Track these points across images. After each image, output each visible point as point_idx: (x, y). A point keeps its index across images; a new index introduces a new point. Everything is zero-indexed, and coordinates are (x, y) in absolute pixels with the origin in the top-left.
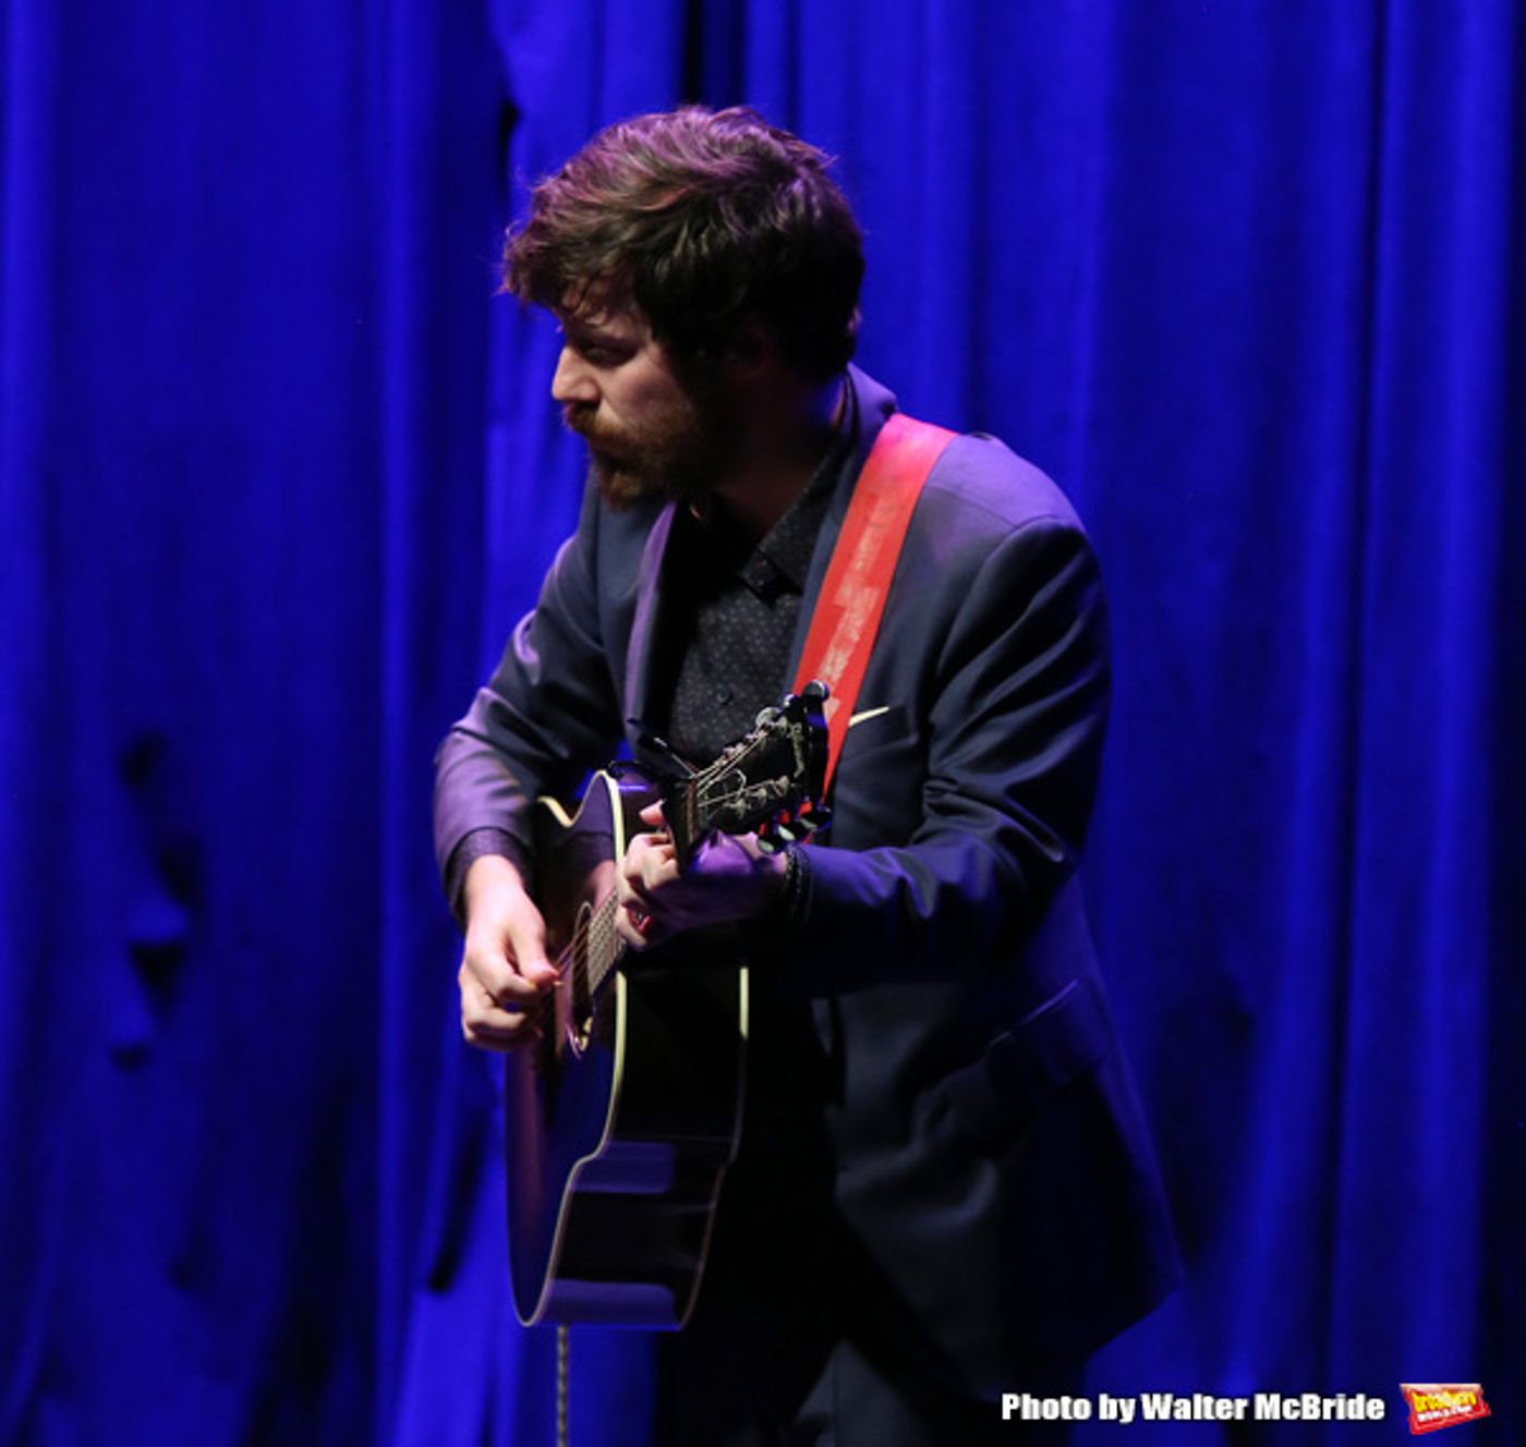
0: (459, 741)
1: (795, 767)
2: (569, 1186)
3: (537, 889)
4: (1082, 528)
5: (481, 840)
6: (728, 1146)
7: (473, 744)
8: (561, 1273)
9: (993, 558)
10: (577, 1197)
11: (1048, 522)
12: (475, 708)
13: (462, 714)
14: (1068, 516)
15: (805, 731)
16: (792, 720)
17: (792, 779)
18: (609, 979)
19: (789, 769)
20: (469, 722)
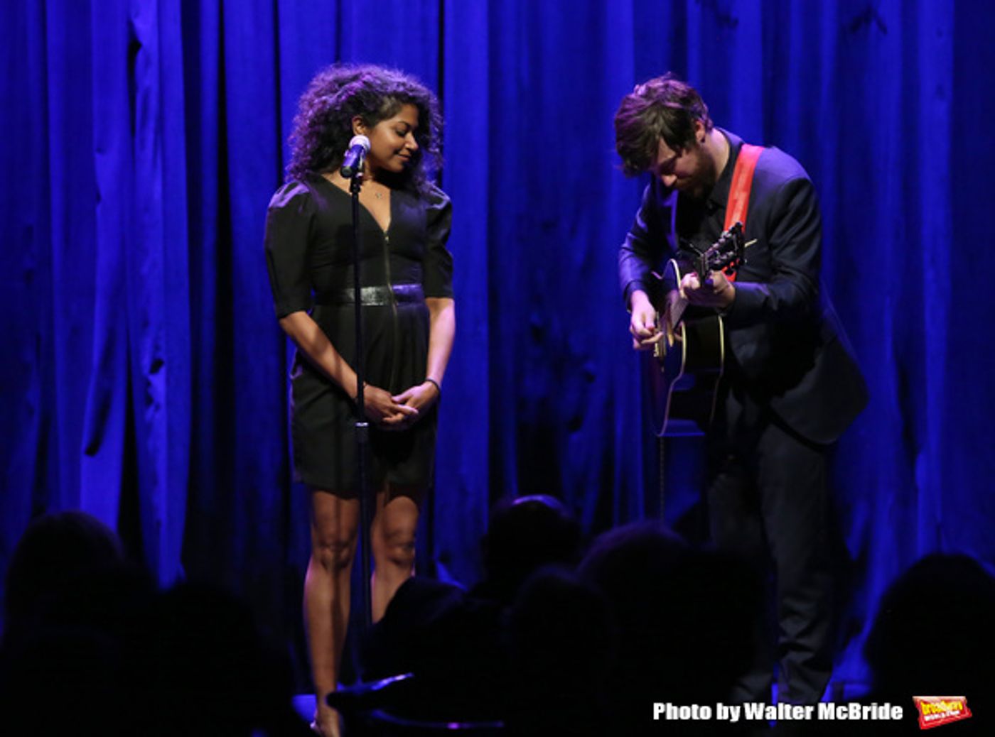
0: (623, 253)
1: (734, 247)
2: (671, 390)
3: (653, 301)
4: (807, 177)
5: (633, 285)
6: (719, 372)
7: (628, 254)
8: (671, 416)
9: (783, 187)
10: (673, 393)
11: (797, 177)
12: (627, 240)
13: (623, 242)
14: (804, 174)
15: (737, 237)
16: (733, 234)
17: (734, 252)
18: (678, 323)
19: (732, 249)
20: (626, 245)
